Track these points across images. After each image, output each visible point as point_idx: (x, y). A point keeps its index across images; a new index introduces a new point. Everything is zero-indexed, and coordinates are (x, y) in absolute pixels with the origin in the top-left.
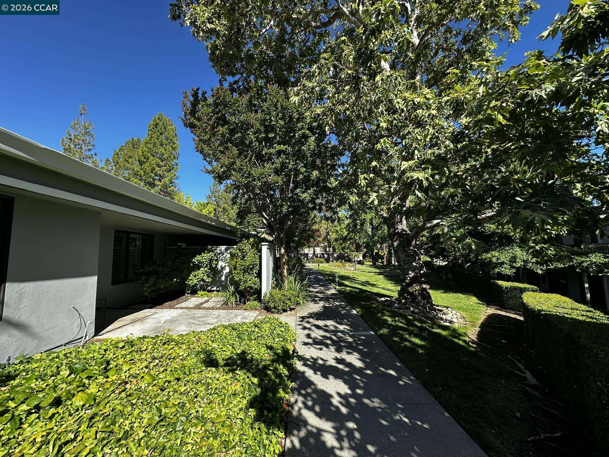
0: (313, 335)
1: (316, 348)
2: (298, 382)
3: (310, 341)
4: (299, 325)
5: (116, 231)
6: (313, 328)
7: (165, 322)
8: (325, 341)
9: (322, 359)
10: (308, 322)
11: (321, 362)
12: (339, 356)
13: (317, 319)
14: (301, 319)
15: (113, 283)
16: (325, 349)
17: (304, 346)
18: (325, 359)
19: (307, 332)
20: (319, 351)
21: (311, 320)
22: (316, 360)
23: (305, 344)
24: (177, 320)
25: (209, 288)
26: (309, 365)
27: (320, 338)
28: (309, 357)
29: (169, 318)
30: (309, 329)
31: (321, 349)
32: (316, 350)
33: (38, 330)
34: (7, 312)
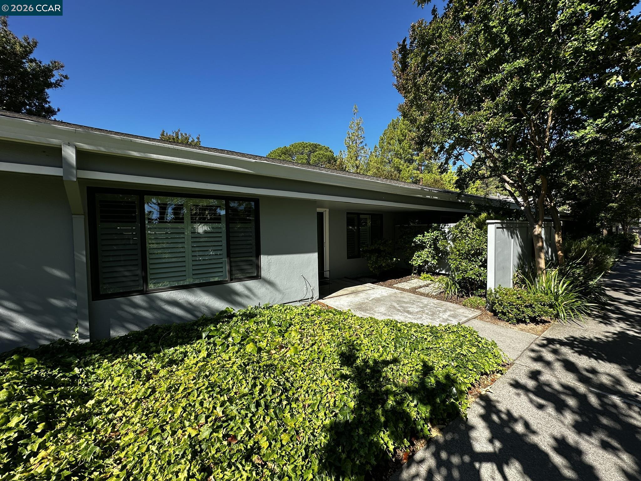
0: (547, 376)
1: (531, 401)
2: (449, 437)
3: (531, 384)
4: (533, 351)
5: (348, 213)
6: (558, 366)
8: (563, 397)
9: (527, 425)
10: (555, 352)
11: (519, 428)
12: (572, 437)
13: (580, 353)
14: (545, 342)
15: (349, 257)
16: (551, 410)
17: (513, 390)
18: (534, 427)
19: (538, 366)
20: (535, 410)
21: (566, 351)
22: (512, 419)
23: (516, 385)
25: (437, 271)
26: (493, 422)
27: (558, 387)
28: (503, 409)
30: (548, 364)
31: (540, 407)
32: (530, 405)
33: (281, 288)
34: (263, 274)
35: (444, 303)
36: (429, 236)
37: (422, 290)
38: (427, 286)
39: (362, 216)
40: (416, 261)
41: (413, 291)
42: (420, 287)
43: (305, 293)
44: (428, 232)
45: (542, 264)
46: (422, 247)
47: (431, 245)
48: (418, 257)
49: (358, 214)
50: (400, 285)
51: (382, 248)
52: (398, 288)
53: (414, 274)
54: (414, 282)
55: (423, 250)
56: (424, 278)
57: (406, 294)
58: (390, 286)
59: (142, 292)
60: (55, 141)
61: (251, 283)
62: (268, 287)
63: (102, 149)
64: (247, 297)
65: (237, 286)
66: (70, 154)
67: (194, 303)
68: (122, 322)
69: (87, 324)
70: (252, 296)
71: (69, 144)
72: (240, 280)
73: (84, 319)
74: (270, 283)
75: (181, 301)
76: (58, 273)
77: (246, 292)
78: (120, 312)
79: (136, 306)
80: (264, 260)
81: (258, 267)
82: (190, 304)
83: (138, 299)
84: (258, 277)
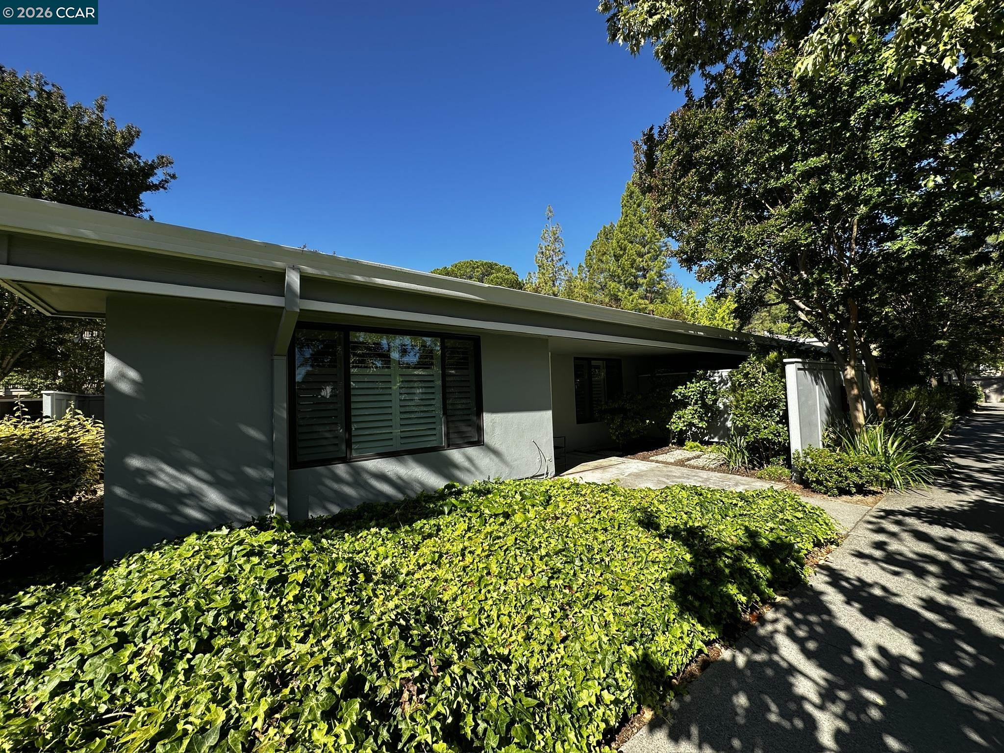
0: (894, 546)
1: (883, 569)
2: (797, 601)
3: (878, 554)
4: (870, 523)
5: (576, 359)
6: (905, 536)
7: (629, 475)
8: (921, 564)
9: (884, 589)
10: (898, 523)
11: (877, 592)
12: (941, 598)
13: (931, 523)
14: (882, 514)
15: (578, 422)
16: (909, 576)
17: (857, 560)
18: (894, 590)
19: (881, 537)
20: (890, 576)
21: (911, 521)
22: (864, 584)
23: (860, 555)
24: (645, 475)
25: (707, 438)
26: (844, 587)
27: (911, 555)
28: (851, 577)
29: (635, 471)
30: (893, 535)
31: (896, 574)
32: (883, 572)
33: (508, 458)
34: (487, 439)
35: (730, 476)
36: (692, 389)
37: (692, 462)
38: (699, 457)
39: (594, 363)
40: (677, 424)
41: (681, 463)
42: (689, 459)
43: (538, 466)
44: (692, 383)
45: (861, 420)
46: (683, 404)
47: (697, 401)
48: (680, 418)
49: (589, 360)
50: (660, 458)
51: (628, 406)
52: (657, 462)
53: (673, 444)
54: (677, 454)
55: (685, 408)
56: (691, 448)
57: (673, 468)
58: (644, 459)
59: (345, 460)
60: (279, 264)
61: (471, 451)
62: (493, 456)
63: (326, 273)
64: (468, 471)
65: (456, 455)
66: (294, 279)
67: (405, 477)
68: (323, 500)
69: (285, 501)
70: (473, 469)
71: (294, 268)
72: (458, 446)
73: (283, 495)
74: (496, 453)
75: (389, 474)
76: (253, 433)
77: (467, 464)
78: (320, 487)
79: (338, 479)
80: (489, 419)
81: (480, 430)
82: (400, 478)
83: (341, 469)
84: (478, 442)
